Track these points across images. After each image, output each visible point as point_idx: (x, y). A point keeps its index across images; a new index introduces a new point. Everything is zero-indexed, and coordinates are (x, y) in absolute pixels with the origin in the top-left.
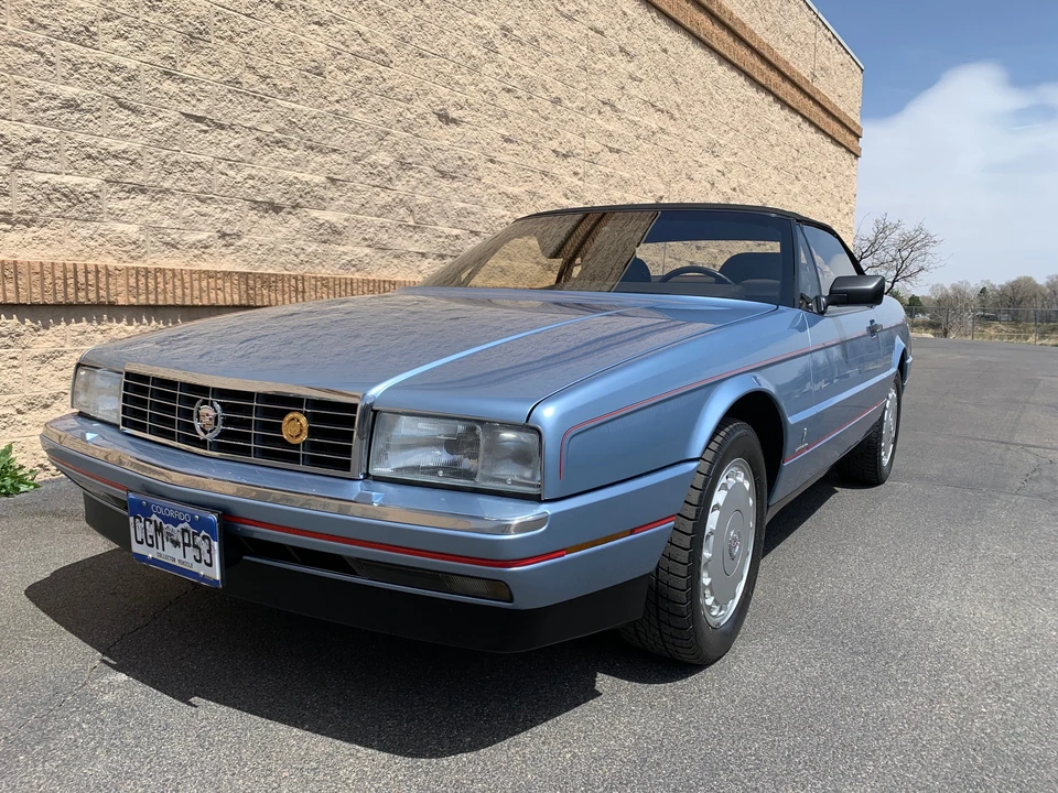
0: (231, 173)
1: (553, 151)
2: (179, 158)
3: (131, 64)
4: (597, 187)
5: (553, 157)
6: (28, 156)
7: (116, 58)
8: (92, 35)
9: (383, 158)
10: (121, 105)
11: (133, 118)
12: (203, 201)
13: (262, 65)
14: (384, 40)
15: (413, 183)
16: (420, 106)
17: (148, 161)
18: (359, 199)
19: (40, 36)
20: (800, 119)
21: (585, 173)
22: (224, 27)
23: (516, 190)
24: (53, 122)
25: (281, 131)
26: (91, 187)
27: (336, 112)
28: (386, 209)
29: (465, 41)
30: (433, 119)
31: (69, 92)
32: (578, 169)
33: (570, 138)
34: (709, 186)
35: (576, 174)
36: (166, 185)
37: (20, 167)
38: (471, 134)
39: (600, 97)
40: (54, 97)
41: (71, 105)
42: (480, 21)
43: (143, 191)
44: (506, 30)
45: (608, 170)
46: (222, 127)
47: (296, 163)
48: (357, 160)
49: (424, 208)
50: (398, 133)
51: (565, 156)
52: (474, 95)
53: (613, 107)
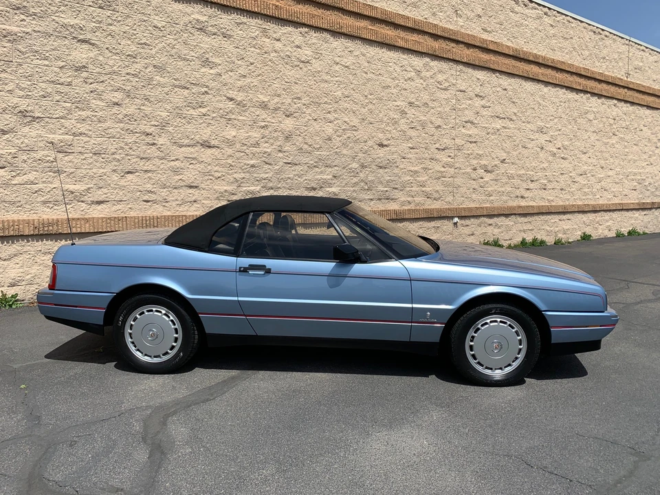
0: (299, 179)
1: (437, 148)
2: (283, 177)
3: (269, 150)
4: (462, 160)
5: (436, 151)
6: (242, 183)
7: (265, 150)
8: (258, 144)
9: (355, 165)
10: (266, 163)
11: (270, 167)
12: (290, 190)
13: (310, 141)
14: (355, 121)
15: (367, 172)
16: (370, 143)
17: (274, 179)
18: (345, 182)
19: (245, 147)
20: (616, 102)
21: (455, 155)
22: (297, 132)
23: (416, 169)
24: (248, 172)
25: (316, 162)
26: (258, 190)
27: (336, 152)
28: (356, 184)
29: (391, 113)
30: (376, 147)
31: (252, 162)
32: (451, 154)
33: (446, 141)
34: (539, 149)
35: (449, 156)
36: (279, 186)
37: (239, 186)
38: (393, 149)
39: (464, 120)
40: (248, 165)
41: (253, 166)
42: (398, 103)
43: (272, 189)
44: (411, 104)
45: (469, 152)
46: (296, 165)
47: (321, 172)
48: (344, 168)
49: (372, 181)
50: (361, 155)
51: (443, 150)
52: (395, 134)
53: (472, 123)
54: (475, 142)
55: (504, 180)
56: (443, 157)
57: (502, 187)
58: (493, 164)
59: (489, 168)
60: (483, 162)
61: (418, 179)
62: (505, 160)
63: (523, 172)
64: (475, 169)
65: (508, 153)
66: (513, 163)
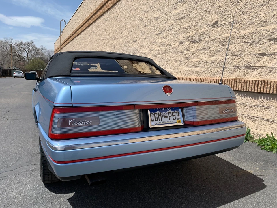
1: (156, 34)
30: (132, 43)
38: (138, 42)
39: (174, 3)
51: (160, 34)
52: (139, 33)
54: (183, 18)
55: (216, 46)
56: (159, 40)
57: (212, 56)
58: (200, 32)
59: (197, 38)
60: (187, 35)
62: (217, 22)
63: (251, 29)
64: (181, 43)
66: (231, 23)
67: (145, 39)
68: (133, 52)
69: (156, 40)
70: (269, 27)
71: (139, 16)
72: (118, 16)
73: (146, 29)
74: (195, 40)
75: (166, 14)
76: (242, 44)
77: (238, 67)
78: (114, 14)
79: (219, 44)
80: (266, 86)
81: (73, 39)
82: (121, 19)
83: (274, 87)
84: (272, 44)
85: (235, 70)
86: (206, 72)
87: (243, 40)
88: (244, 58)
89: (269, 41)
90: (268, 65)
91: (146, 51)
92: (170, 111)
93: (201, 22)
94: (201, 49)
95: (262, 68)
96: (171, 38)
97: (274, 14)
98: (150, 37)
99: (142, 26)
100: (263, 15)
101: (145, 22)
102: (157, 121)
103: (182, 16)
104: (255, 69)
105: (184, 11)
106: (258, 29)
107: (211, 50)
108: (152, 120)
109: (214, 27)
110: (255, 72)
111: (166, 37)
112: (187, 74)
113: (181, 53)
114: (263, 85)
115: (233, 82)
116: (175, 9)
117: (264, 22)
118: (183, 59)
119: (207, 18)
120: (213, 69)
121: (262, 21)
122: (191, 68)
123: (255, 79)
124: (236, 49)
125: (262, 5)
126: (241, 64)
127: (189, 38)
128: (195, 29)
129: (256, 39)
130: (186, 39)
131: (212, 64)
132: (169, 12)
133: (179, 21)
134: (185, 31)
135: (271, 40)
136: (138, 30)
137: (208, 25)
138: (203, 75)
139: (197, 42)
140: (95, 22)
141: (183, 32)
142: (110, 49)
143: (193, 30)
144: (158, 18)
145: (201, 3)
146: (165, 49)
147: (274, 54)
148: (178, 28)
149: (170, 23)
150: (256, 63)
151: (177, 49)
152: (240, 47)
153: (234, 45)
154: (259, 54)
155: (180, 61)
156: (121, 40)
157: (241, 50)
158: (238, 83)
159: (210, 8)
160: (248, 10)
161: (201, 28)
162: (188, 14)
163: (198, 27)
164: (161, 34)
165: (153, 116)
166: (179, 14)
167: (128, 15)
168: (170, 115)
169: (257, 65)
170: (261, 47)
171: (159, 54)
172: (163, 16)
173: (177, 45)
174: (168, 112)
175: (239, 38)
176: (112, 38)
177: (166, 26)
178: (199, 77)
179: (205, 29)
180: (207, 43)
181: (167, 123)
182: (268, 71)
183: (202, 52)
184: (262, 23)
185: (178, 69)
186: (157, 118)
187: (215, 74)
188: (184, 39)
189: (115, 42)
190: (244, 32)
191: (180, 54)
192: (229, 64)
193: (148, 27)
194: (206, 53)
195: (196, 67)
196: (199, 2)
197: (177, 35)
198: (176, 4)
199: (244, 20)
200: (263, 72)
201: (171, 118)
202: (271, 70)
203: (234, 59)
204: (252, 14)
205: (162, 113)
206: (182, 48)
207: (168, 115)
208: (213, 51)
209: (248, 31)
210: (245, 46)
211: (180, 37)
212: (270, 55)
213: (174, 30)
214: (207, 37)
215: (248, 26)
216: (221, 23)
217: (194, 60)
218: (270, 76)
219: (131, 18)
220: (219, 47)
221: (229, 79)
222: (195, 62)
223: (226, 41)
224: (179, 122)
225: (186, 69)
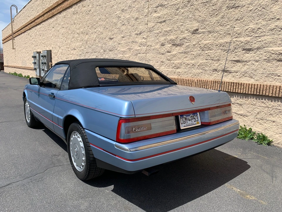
1: (136, 34)
27: (97, 46)
29: (114, 20)
30: (108, 40)
33: (141, 27)
38: (115, 40)
39: (154, 6)
44: (123, 10)
45: (158, 32)
50: (104, 45)
51: (140, 34)
52: (116, 31)
53: (162, 5)
54: (164, 21)
55: (196, 51)
56: (139, 40)
57: (193, 59)
58: (182, 37)
59: (178, 42)
60: (169, 38)
61: (125, 56)
62: (197, 30)
63: (228, 39)
64: (163, 45)
65: (203, 21)
66: (210, 32)
67: (123, 37)
68: (110, 49)
69: (136, 40)
70: (242, 39)
71: (116, 13)
72: (90, 10)
73: (124, 28)
74: (177, 43)
75: (146, 15)
76: (220, 51)
77: (216, 70)
78: (85, 8)
79: (199, 49)
80: (240, 87)
81: (30, 29)
82: (94, 14)
83: (246, 88)
84: (245, 53)
85: (214, 72)
86: (187, 73)
87: (221, 47)
88: (222, 63)
89: (243, 51)
90: (242, 70)
91: (125, 49)
92: (192, 115)
93: (182, 27)
94: (182, 53)
95: (237, 72)
96: (152, 39)
97: (246, 28)
98: (129, 36)
99: (119, 25)
100: (238, 28)
101: (123, 20)
102: (185, 123)
103: (163, 20)
104: (230, 72)
105: (165, 15)
106: (233, 39)
107: (191, 54)
108: (182, 123)
109: (194, 33)
110: (230, 75)
111: (146, 38)
112: (169, 74)
113: (163, 54)
114: (237, 87)
115: (212, 83)
116: (155, 12)
117: (239, 34)
118: (164, 60)
119: (188, 24)
120: (194, 71)
121: (236, 33)
122: (172, 69)
123: (231, 81)
124: (215, 55)
125: (237, 20)
126: (219, 68)
127: (170, 41)
128: (177, 33)
129: (232, 48)
130: (168, 42)
131: (193, 66)
132: (149, 14)
133: (160, 24)
134: (167, 35)
135: (244, 50)
136: (115, 27)
137: (189, 31)
138: (184, 75)
139: (178, 45)
140: (60, 14)
141: (164, 35)
142: (81, 43)
143: (174, 34)
144: (137, 18)
145: (182, 11)
146: (146, 49)
147: (246, 61)
148: (159, 31)
149: (151, 25)
150: (232, 68)
151: (158, 50)
152: (218, 54)
153: (213, 51)
154: (234, 61)
155: (161, 61)
156: (95, 36)
157: (219, 56)
158: (217, 84)
159: (190, 16)
160: (225, 23)
161: (183, 33)
162: (169, 19)
163: (179, 32)
164: (142, 34)
165: (182, 120)
166: (159, 17)
167: (102, 11)
168: (192, 118)
169: (232, 69)
170: (236, 55)
171: (140, 54)
172: (142, 17)
173: (158, 46)
174: (191, 116)
175: (217, 46)
176: (83, 32)
177: (147, 27)
178: (181, 77)
179: (186, 34)
180: (188, 47)
181: (191, 124)
182: (241, 75)
183: (183, 55)
184: (236, 34)
185: (160, 69)
186: (184, 121)
187: (195, 75)
188: (165, 41)
189: (87, 36)
190: (221, 41)
191: (161, 55)
192: (209, 67)
193: (126, 26)
194: (186, 56)
195: (177, 68)
196: (180, 9)
197: (158, 37)
198: (157, 7)
199: (222, 31)
200: (237, 75)
201: (193, 120)
202: (244, 74)
203: (213, 63)
204: (228, 26)
205: (187, 117)
206: (163, 50)
207: (191, 119)
208: (194, 54)
209: (225, 40)
210: (222, 53)
211: (162, 39)
212: (243, 61)
213: (155, 32)
214: (188, 42)
215: (225, 36)
216: (201, 31)
217: (175, 62)
218: (243, 79)
219: (107, 15)
220: (199, 52)
221: (208, 80)
222: (177, 64)
223: (206, 47)
224: (198, 123)
225: (168, 69)
